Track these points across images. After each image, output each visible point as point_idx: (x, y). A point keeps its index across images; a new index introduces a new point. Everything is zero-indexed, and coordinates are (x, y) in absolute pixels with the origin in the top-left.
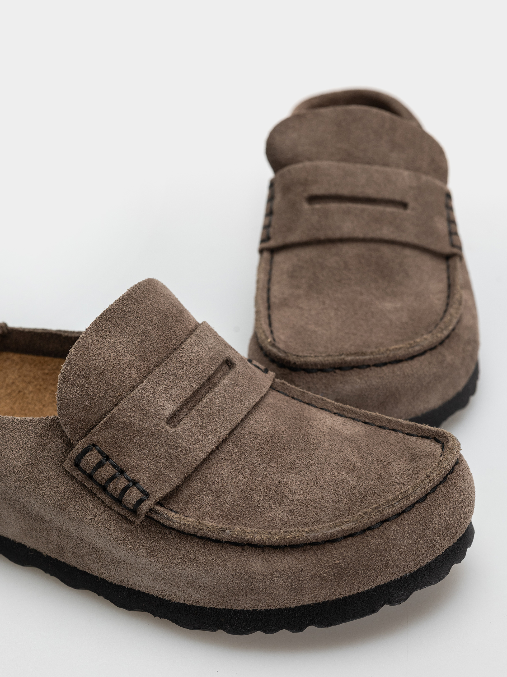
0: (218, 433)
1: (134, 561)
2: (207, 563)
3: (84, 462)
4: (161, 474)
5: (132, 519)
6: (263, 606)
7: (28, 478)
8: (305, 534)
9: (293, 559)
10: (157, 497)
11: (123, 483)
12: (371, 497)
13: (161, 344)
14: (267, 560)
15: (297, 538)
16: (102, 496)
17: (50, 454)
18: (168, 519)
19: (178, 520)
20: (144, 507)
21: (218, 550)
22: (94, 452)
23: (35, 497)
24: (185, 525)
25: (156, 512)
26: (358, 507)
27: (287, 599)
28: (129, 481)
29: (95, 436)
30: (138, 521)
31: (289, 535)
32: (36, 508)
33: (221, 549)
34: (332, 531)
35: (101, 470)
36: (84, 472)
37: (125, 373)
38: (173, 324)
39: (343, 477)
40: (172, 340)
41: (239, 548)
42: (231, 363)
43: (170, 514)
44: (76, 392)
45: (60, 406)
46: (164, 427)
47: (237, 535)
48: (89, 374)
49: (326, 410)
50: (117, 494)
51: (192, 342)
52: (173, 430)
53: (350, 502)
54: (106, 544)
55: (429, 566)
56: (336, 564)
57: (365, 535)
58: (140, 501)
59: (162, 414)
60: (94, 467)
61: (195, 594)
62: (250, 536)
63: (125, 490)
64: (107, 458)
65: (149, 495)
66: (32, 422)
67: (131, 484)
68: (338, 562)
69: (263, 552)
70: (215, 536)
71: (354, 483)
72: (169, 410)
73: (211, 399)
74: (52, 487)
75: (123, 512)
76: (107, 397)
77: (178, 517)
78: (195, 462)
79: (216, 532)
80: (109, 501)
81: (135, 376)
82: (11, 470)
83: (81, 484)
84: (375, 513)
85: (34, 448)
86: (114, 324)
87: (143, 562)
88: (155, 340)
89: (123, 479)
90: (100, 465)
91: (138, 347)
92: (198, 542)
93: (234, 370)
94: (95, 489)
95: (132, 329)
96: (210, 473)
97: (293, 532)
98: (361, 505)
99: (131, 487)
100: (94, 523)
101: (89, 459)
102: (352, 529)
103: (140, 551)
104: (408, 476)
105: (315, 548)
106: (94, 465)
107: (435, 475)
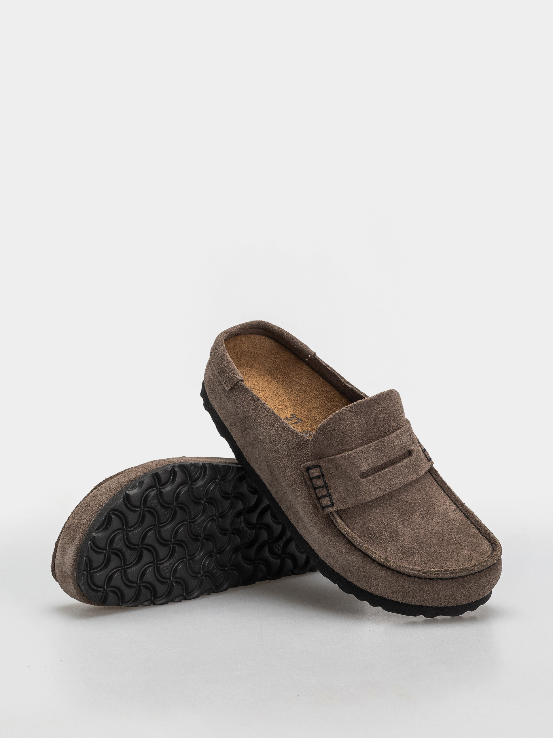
0: (383, 491)
1: (312, 530)
2: (344, 553)
3: (311, 471)
4: (345, 498)
5: (321, 511)
6: (361, 586)
7: (282, 460)
8: (396, 566)
9: (385, 574)
10: (337, 509)
11: (324, 492)
12: (441, 561)
13: (379, 430)
14: (373, 568)
15: (392, 566)
16: (312, 491)
17: (298, 456)
18: (337, 522)
19: (341, 526)
20: (328, 510)
21: (353, 550)
22: (318, 469)
23: (281, 471)
24: (343, 529)
25: (333, 515)
26: (431, 563)
27: (374, 590)
28: (328, 493)
29: (322, 463)
30: (322, 513)
31: (388, 563)
32: (279, 476)
33: (354, 550)
34: (410, 571)
35: (317, 480)
36: (309, 475)
37: (352, 439)
38: (391, 421)
39: (434, 542)
40: (385, 430)
41: (363, 555)
42: (411, 453)
43: (339, 520)
44: (323, 437)
45: (313, 440)
46: (357, 477)
47: (365, 549)
48: (334, 432)
49: (449, 497)
50: (319, 495)
51: (395, 436)
52: (361, 480)
53: (429, 558)
54: (303, 514)
55: (452, 607)
56: (404, 587)
57: (425, 581)
58: (328, 506)
59: (360, 470)
60: (315, 477)
61: (332, 563)
62: (371, 553)
63: (324, 496)
64: (323, 476)
65: (334, 505)
66: (297, 435)
67: (328, 495)
68: (406, 587)
69: (373, 563)
70: (354, 543)
71: (437, 549)
72: (365, 468)
73: (389, 471)
74: (291, 472)
75: (318, 505)
76: (337, 447)
77: (342, 524)
78: (364, 501)
79: (356, 542)
80: (314, 496)
81: (356, 443)
82: (276, 451)
83: (304, 479)
84: (436, 573)
85: (292, 448)
86: (360, 411)
87: (316, 533)
88: (377, 427)
89: (325, 491)
90: (318, 477)
91: (366, 428)
92: (345, 540)
93: (411, 458)
94: (310, 486)
95: (368, 417)
96: (369, 509)
97: (391, 562)
98: (433, 563)
99: (327, 496)
100: (302, 501)
101: (314, 472)
102: (420, 575)
103: (317, 528)
104: (465, 559)
105: (398, 574)
106: (315, 476)
107: (476, 568)
